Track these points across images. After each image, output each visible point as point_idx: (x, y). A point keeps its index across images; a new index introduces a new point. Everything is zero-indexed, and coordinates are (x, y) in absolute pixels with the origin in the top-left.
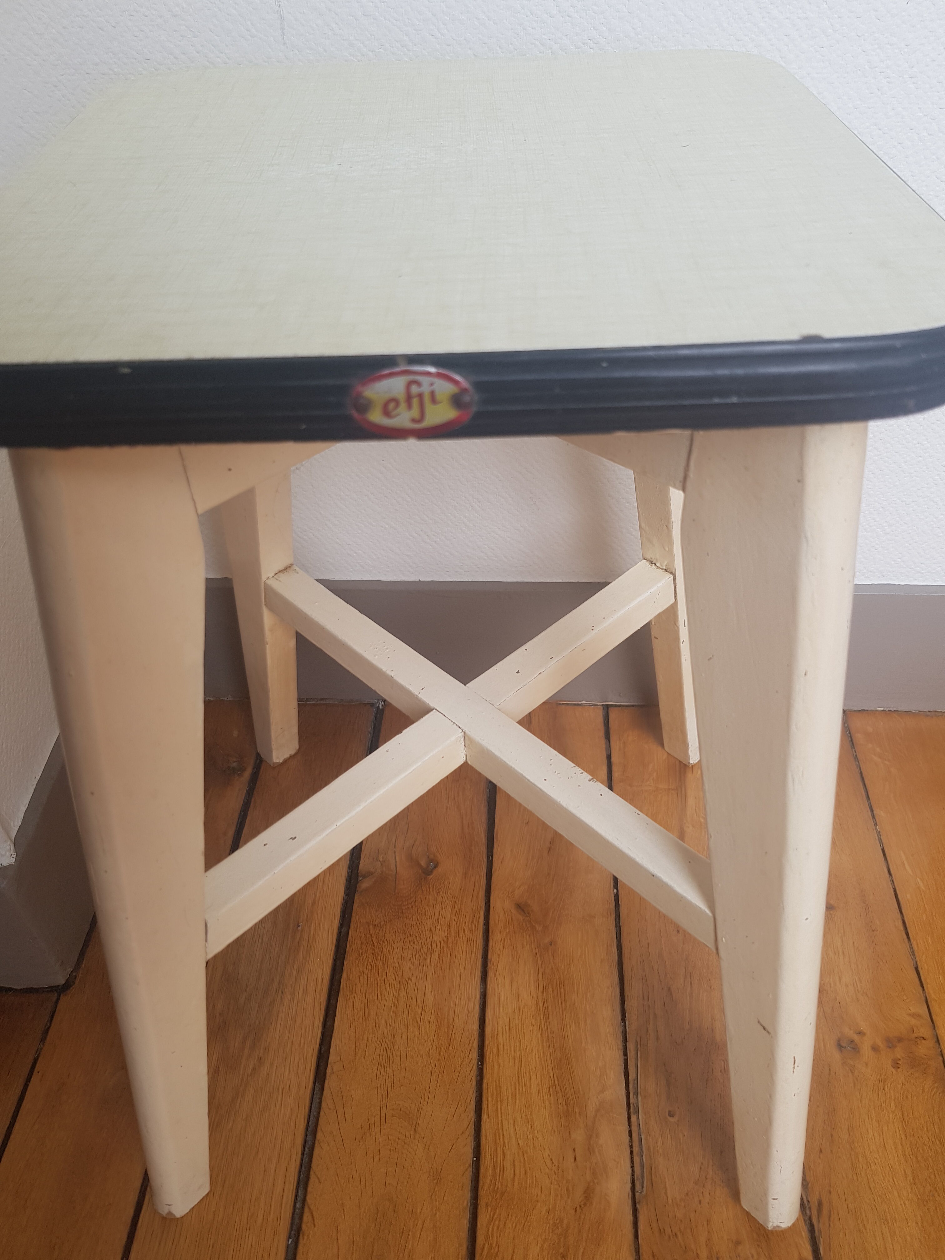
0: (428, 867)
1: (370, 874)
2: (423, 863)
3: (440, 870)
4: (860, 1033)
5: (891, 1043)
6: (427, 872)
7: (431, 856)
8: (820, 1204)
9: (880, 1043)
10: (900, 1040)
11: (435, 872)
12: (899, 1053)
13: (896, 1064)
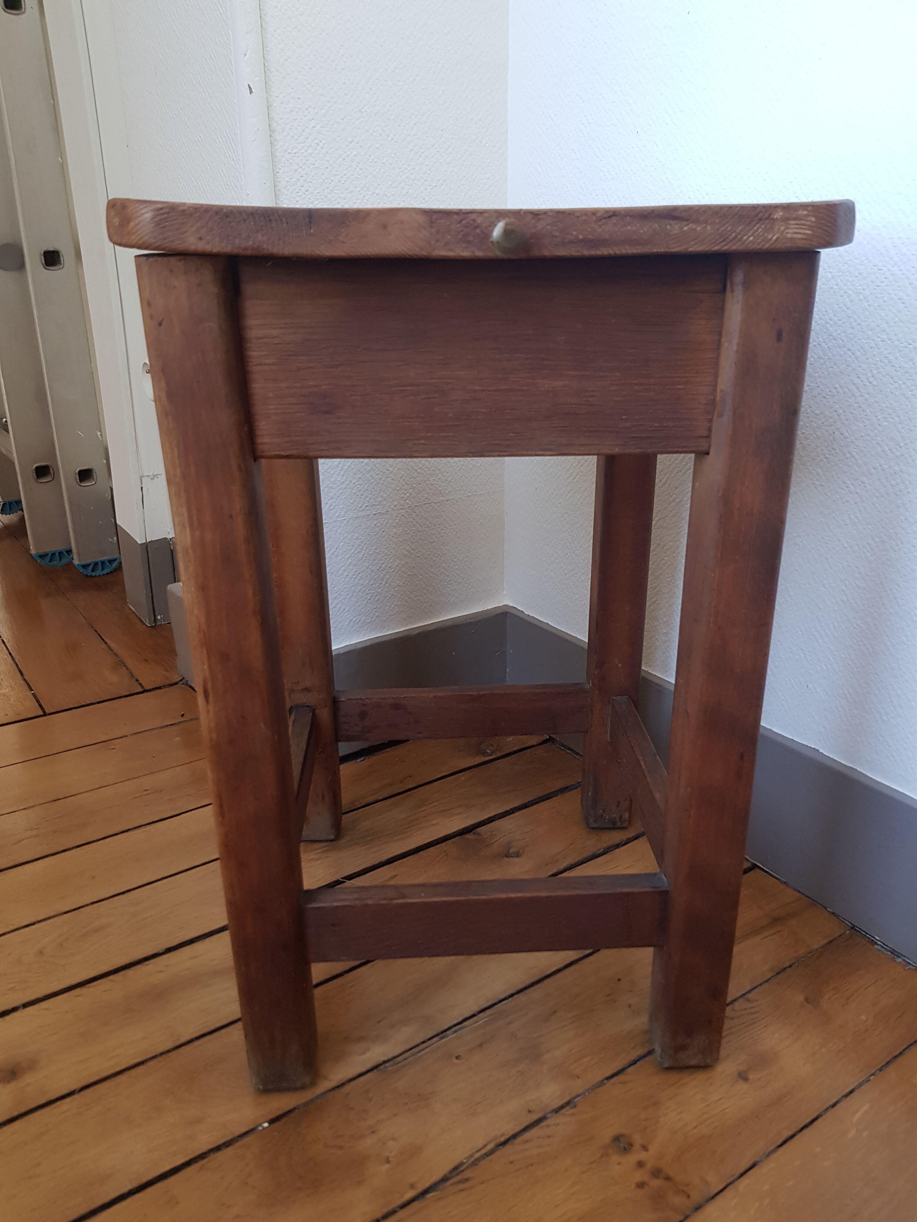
0: (512, 853)
1: (479, 834)
2: (512, 851)
3: (516, 860)
4: (645, 1148)
5: (657, 1173)
6: (507, 856)
7: (521, 851)
8: (467, 1180)
9: (649, 1165)
10: (668, 1178)
11: (511, 858)
12: (656, 1183)
13: (641, 1185)
